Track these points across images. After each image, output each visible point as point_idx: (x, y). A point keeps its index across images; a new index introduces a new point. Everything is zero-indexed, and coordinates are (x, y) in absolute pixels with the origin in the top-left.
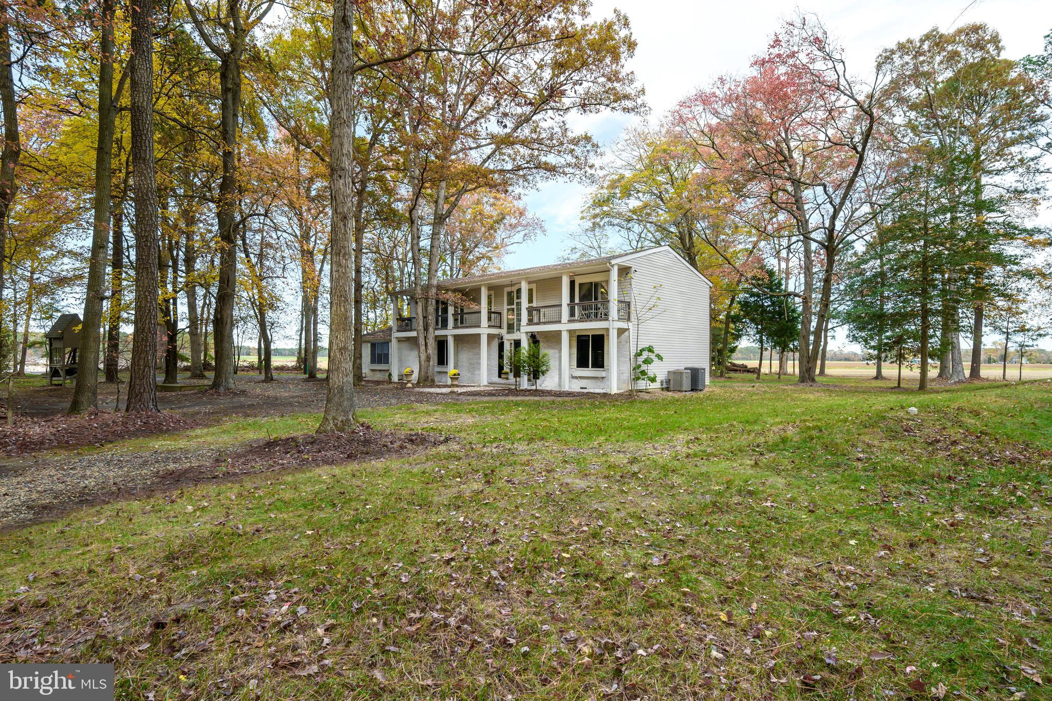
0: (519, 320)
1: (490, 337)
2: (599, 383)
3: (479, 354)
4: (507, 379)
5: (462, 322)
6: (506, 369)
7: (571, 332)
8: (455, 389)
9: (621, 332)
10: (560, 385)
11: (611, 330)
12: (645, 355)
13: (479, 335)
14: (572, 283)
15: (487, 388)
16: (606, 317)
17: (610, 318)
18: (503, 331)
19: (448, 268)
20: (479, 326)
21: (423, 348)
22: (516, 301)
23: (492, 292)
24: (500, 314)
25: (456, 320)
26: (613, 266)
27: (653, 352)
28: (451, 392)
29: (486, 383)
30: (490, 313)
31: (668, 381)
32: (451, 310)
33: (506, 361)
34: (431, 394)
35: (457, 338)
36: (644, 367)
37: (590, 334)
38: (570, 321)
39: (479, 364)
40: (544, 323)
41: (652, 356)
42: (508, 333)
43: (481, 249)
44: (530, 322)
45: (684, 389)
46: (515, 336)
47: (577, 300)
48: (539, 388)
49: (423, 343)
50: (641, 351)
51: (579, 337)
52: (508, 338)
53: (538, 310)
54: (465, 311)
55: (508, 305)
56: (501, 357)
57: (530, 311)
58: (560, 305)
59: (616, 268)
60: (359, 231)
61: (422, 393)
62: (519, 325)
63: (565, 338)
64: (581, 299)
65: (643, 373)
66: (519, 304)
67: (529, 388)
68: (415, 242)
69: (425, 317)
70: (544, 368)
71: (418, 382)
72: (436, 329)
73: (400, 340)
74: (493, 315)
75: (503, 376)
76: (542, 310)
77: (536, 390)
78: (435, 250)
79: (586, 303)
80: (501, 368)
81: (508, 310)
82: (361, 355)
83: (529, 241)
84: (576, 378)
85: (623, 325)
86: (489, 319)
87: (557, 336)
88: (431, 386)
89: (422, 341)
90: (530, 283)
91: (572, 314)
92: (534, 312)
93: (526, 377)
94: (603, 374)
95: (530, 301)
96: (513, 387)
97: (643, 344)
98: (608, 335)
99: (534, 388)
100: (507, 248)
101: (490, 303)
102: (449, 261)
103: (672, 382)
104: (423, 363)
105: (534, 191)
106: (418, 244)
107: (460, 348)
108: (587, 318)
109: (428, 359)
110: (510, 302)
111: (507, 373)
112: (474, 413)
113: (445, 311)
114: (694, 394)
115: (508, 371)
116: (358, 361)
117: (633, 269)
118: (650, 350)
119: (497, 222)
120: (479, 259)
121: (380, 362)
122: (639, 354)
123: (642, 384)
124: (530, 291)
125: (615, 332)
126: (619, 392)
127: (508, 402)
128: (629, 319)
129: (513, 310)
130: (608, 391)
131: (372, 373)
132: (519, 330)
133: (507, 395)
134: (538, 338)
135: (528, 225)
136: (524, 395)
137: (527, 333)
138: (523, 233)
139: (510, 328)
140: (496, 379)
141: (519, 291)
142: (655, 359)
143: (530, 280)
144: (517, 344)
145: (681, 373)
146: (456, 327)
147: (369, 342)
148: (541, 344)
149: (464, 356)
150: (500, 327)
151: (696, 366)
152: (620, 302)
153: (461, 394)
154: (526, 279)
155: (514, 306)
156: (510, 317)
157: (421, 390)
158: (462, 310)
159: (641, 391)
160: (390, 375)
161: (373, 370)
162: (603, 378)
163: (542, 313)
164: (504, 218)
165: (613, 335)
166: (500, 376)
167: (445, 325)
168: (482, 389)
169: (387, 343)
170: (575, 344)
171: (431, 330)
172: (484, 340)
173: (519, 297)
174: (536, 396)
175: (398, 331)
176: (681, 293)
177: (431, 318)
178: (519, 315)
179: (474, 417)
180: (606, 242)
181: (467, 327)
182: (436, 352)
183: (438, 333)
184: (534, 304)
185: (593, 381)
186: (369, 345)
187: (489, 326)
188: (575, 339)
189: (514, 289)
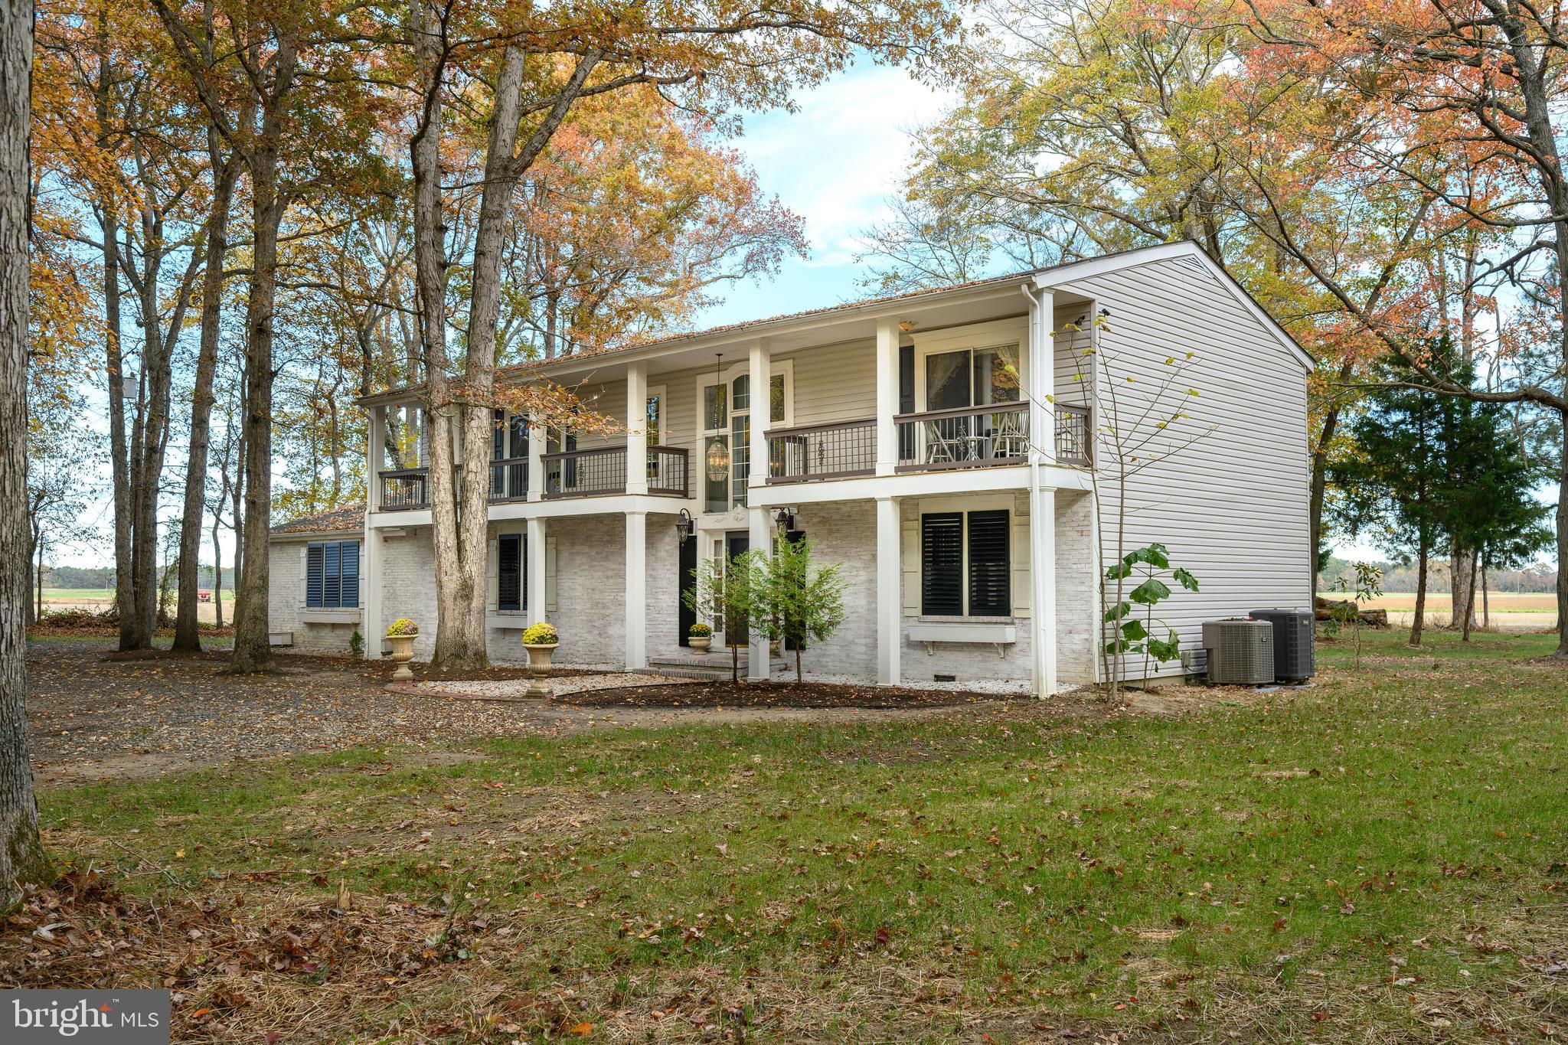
0: (745, 471)
1: (656, 524)
2: (995, 663)
3: (621, 575)
4: (706, 649)
5: (571, 482)
6: (704, 619)
7: (905, 503)
8: (544, 686)
9: (1067, 500)
10: (872, 671)
11: (1036, 498)
12: (1141, 572)
13: (619, 519)
14: (906, 356)
15: (646, 681)
16: (1013, 455)
17: (1034, 458)
18: (695, 506)
19: (540, 341)
20: (621, 491)
21: (449, 557)
22: (731, 413)
23: (661, 390)
24: (684, 453)
25: (552, 477)
26: (1038, 294)
27: (1164, 564)
28: (533, 695)
29: (641, 664)
30: (654, 449)
31: (1206, 655)
32: (537, 443)
33: (703, 594)
34: (465, 699)
35: (555, 527)
36: (1138, 612)
37: (965, 508)
38: (900, 470)
39: (622, 604)
40: (822, 478)
41: (1164, 576)
42: (709, 510)
43: (633, 287)
44: (778, 476)
45: (1257, 678)
46: (730, 520)
47: (921, 407)
48: (807, 678)
49: (452, 541)
50: (1129, 561)
51: (926, 518)
52: (709, 527)
53: (796, 436)
54: (580, 447)
55: (710, 425)
56: (687, 582)
57: (777, 441)
58: (873, 421)
59: (1048, 300)
60: (266, 212)
61: (437, 697)
62: (743, 487)
63: (888, 519)
64: (932, 404)
65: (1134, 630)
66: (742, 423)
67: (775, 679)
68: (427, 236)
69: (456, 469)
70: (824, 616)
71: (437, 662)
72: (491, 502)
73: (388, 537)
74: (663, 459)
75: (694, 641)
76: (813, 439)
77: (799, 686)
78: (488, 262)
79: (953, 413)
80: (687, 616)
81: (710, 441)
82: (265, 579)
83: (760, 274)
84: (922, 645)
85: (1074, 479)
86: (653, 468)
87: (862, 514)
88: (472, 676)
89: (445, 535)
90: (774, 358)
91: (906, 449)
92: (789, 447)
93: (765, 646)
94: (1009, 634)
95: (777, 413)
96: (727, 676)
97: (1135, 542)
98: (1026, 514)
99: (790, 677)
100: (704, 290)
101: (653, 424)
102: (543, 324)
103: (1217, 657)
104: (449, 602)
105: (781, 111)
106: (438, 244)
107: (565, 555)
108: (952, 457)
109: (466, 591)
110: (715, 419)
111: (705, 633)
112: (594, 782)
113: (521, 448)
114: (1286, 694)
115: (711, 625)
116: (255, 599)
117: (1098, 308)
118: (1155, 557)
119: (674, 215)
120: (625, 314)
121: (333, 600)
122: (1119, 573)
123: (1135, 664)
124: (777, 383)
125: (1050, 499)
126: (1063, 690)
127: (712, 732)
128: (1087, 462)
129: (723, 440)
130: (1028, 688)
131: (309, 635)
132: (743, 501)
133: (708, 703)
134: (800, 525)
135: (758, 230)
136: (761, 704)
137: (767, 508)
138: (742, 252)
139: (716, 495)
140: (671, 650)
141: (742, 384)
142: (1176, 586)
143: (777, 348)
144: (737, 542)
145: (1246, 629)
146: (551, 494)
147: (302, 543)
148: (811, 542)
149: (579, 583)
150: (685, 494)
151: (1283, 605)
152: (1060, 407)
153: (561, 700)
154: (765, 344)
155: (728, 431)
156: (716, 461)
157: (439, 687)
158: (571, 441)
159: (1128, 687)
160: (357, 639)
161: (312, 626)
162: (1007, 646)
163: (812, 449)
164: (693, 202)
165: (1043, 509)
166: (684, 642)
167: (519, 490)
168: (628, 682)
169: (352, 548)
170: (916, 540)
171: (475, 502)
172: (636, 532)
173: (741, 402)
174: (799, 706)
175: (383, 509)
176: (1233, 385)
177: (479, 472)
178: (743, 456)
179: (591, 799)
180: (983, 260)
181: (586, 494)
182: (494, 570)
183: (497, 512)
184: (789, 422)
185: (977, 655)
186: (303, 552)
187: (653, 492)
188: (918, 525)
189: (728, 378)
